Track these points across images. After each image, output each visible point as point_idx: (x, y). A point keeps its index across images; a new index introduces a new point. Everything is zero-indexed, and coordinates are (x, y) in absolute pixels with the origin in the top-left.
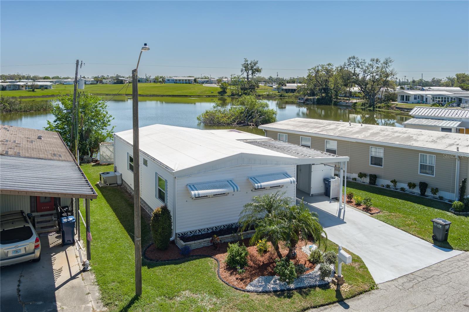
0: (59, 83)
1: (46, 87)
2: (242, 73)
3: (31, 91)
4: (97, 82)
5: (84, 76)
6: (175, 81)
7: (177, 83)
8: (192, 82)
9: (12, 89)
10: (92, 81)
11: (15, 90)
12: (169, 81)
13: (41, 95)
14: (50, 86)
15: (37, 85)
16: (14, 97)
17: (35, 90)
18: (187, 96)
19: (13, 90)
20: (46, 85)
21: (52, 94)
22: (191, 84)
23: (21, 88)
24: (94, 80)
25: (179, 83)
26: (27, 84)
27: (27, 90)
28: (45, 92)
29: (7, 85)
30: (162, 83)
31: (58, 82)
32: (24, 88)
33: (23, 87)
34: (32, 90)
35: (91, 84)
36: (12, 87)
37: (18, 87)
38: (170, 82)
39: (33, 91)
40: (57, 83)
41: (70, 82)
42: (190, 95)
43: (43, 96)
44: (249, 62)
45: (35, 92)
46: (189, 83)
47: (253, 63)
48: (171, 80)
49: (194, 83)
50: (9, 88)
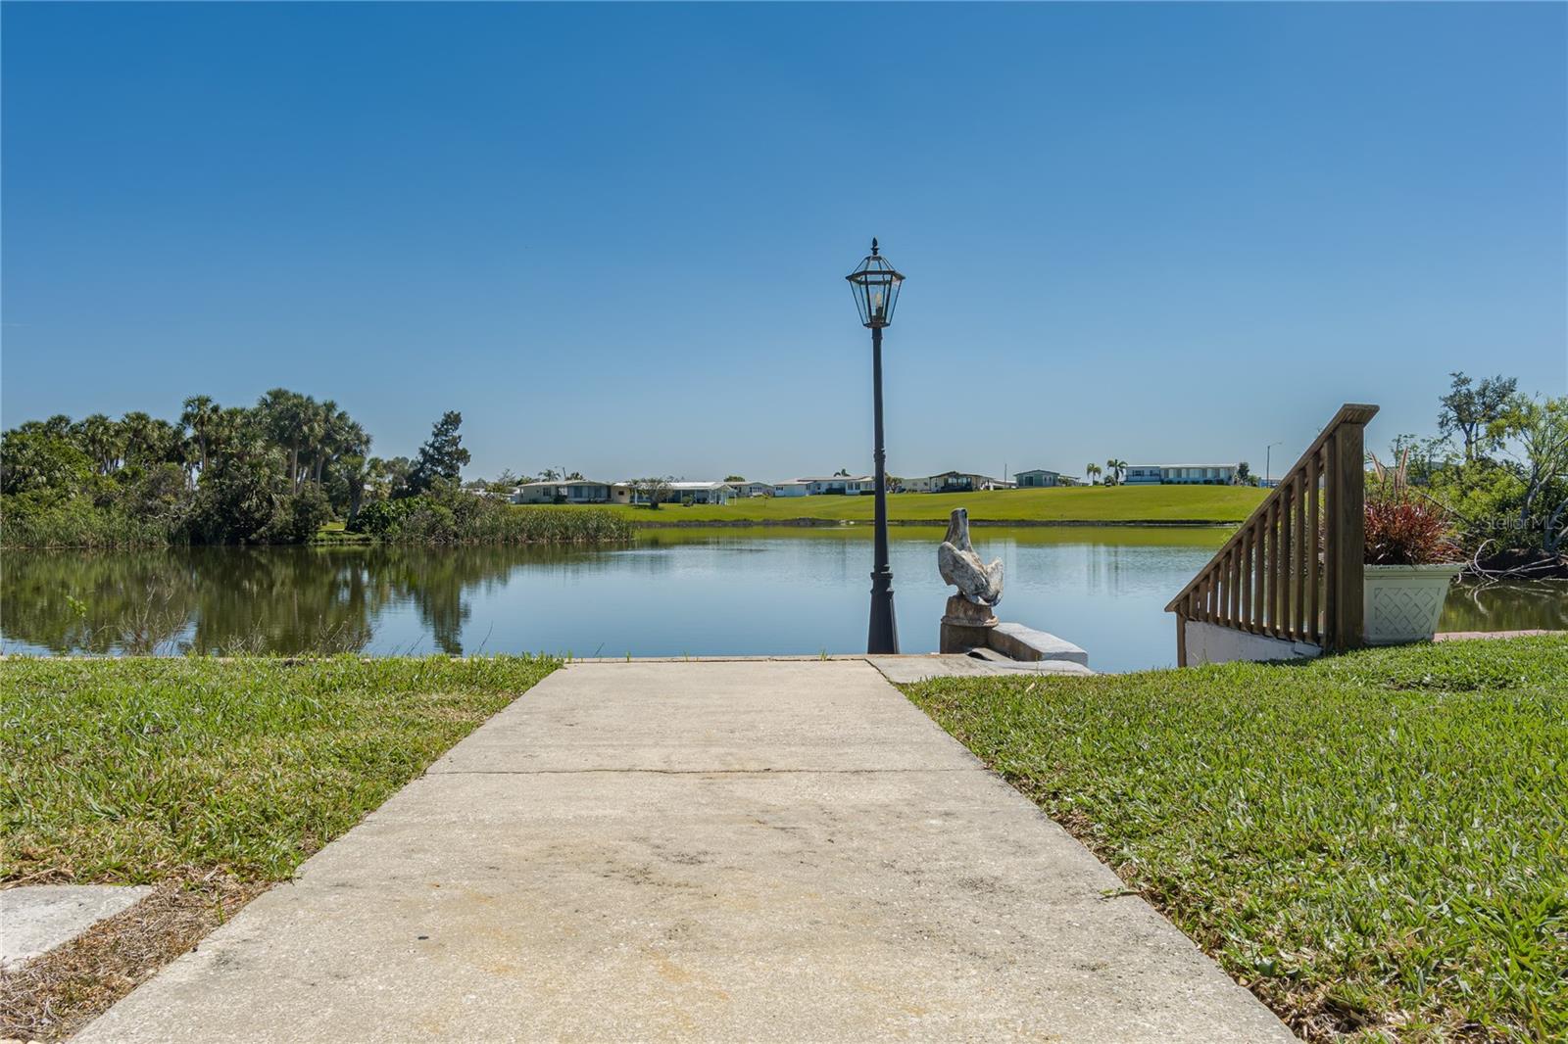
0: (760, 493)
1: (700, 497)
2: (1446, 434)
3: (645, 507)
5: (844, 471)
6: (1162, 474)
7: (1170, 482)
8: (1230, 478)
9: (587, 499)
10: (866, 484)
11: (596, 502)
12: (1139, 478)
14: (717, 494)
17: (660, 505)
19: (590, 503)
20: (703, 491)
21: (718, 518)
22: (1227, 484)
23: (615, 495)
25: (1179, 483)
26: (635, 487)
27: (636, 503)
28: (696, 511)
29: (569, 487)
30: (1117, 484)
31: (760, 489)
32: (626, 499)
33: (621, 493)
34: (649, 503)
35: (863, 493)
36: (585, 492)
37: (604, 492)
38: (1144, 478)
39: (654, 506)
40: (754, 494)
41: (796, 490)
42: (1220, 519)
44: (1474, 387)
45: (658, 511)
46: (1221, 482)
47: (1494, 391)
48: (1147, 473)
49: (1235, 482)
50: (576, 496)
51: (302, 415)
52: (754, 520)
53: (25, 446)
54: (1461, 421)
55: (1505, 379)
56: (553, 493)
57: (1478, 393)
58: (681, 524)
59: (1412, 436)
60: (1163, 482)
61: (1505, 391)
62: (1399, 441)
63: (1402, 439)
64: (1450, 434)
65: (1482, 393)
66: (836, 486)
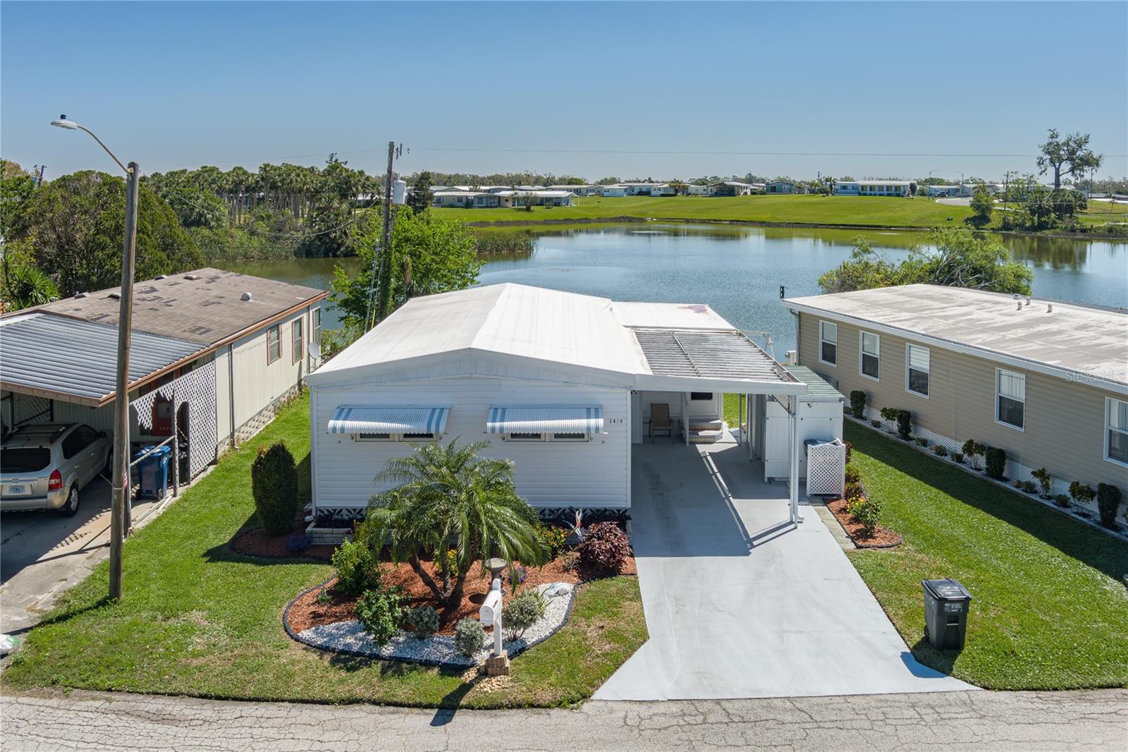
0: (594, 194)
1: (557, 202)
2: (1042, 169)
3: (523, 210)
4: (677, 191)
5: (650, 178)
6: (860, 189)
7: (865, 194)
8: (904, 193)
9: (485, 205)
10: (665, 188)
11: (491, 207)
12: (843, 192)
13: (542, 220)
14: (567, 200)
15: (536, 197)
16: (484, 222)
17: (532, 208)
18: (880, 226)
19: (487, 207)
20: (558, 198)
21: (568, 217)
22: (903, 196)
23: (503, 202)
24: (670, 186)
25: (871, 195)
26: (516, 194)
27: (516, 207)
28: (555, 212)
29: (475, 197)
30: (827, 195)
31: (593, 191)
32: (509, 204)
33: (507, 201)
34: (525, 207)
35: (662, 195)
36: (485, 201)
37: (496, 200)
38: (847, 191)
39: (528, 209)
40: (590, 194)
41: (618, 193)
42: (888, 225)
43: (545, 220)
45: (530, 213)
46: (898, 195)
47: (1075, 142)
48: (850, 188)
49: (908, 195)
50: (479, 203)
51: (352, 182)
52: (592, 218)
53: (198, 198)
54: (1052, 161)
55: (1082, 135)
56: (464, 200)
57: (1064, 144)
58: (546, 222)
59: (1016, 173)
60: (860, 194)
61: (1080, 144)
62: (1008, 176)
63: (1010, 174)
64: (1046, 170)
65: (1067, 144)
66: (644, 190)
